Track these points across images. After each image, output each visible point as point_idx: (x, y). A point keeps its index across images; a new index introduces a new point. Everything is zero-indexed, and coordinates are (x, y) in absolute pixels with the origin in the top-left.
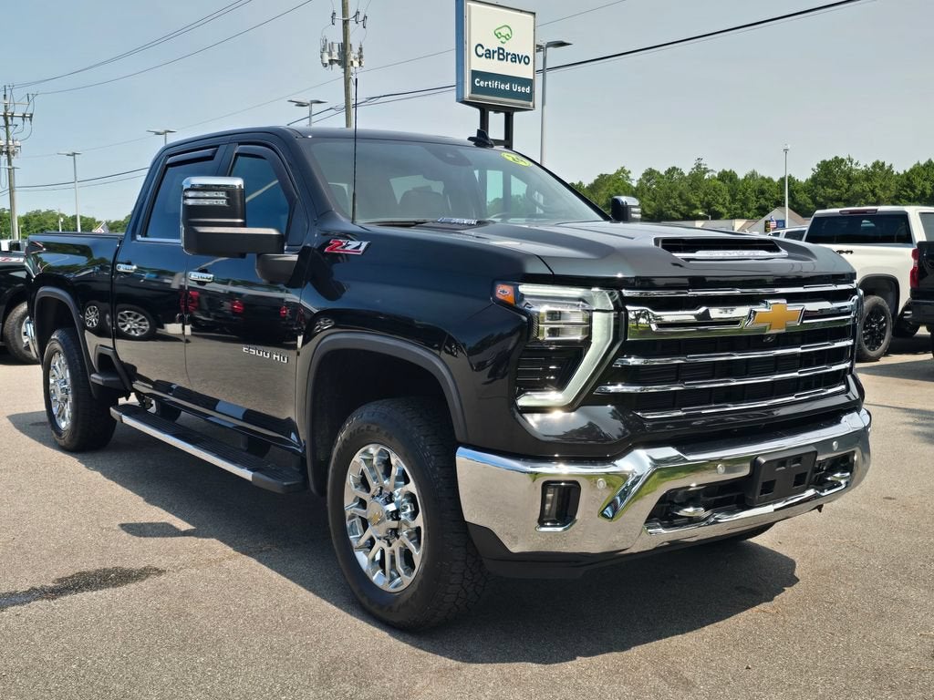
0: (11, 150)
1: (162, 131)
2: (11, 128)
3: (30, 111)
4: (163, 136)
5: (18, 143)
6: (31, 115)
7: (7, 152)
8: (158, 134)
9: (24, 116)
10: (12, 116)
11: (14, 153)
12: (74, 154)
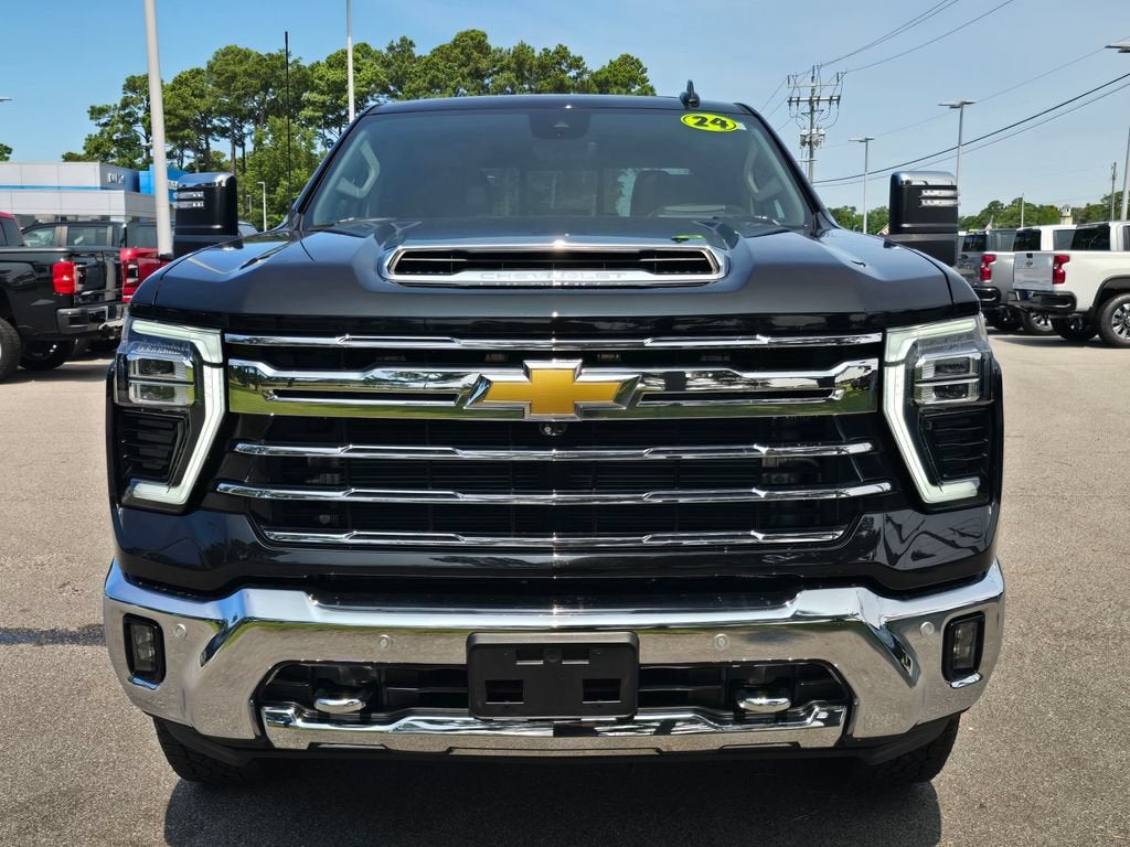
0: (814, 140)
1: (957, 103)
2: (816, 115)
3: (837, 93)
4: (958, 110)
5: (822, 131)
6: (839, 97)
7: (810, 143)
8: (953, 107)
9: (831, 100)
10: (818, 100)
11: (817, 143)
12: (867, 140)
